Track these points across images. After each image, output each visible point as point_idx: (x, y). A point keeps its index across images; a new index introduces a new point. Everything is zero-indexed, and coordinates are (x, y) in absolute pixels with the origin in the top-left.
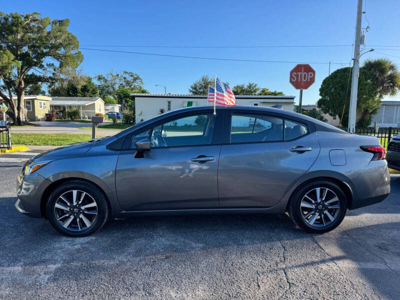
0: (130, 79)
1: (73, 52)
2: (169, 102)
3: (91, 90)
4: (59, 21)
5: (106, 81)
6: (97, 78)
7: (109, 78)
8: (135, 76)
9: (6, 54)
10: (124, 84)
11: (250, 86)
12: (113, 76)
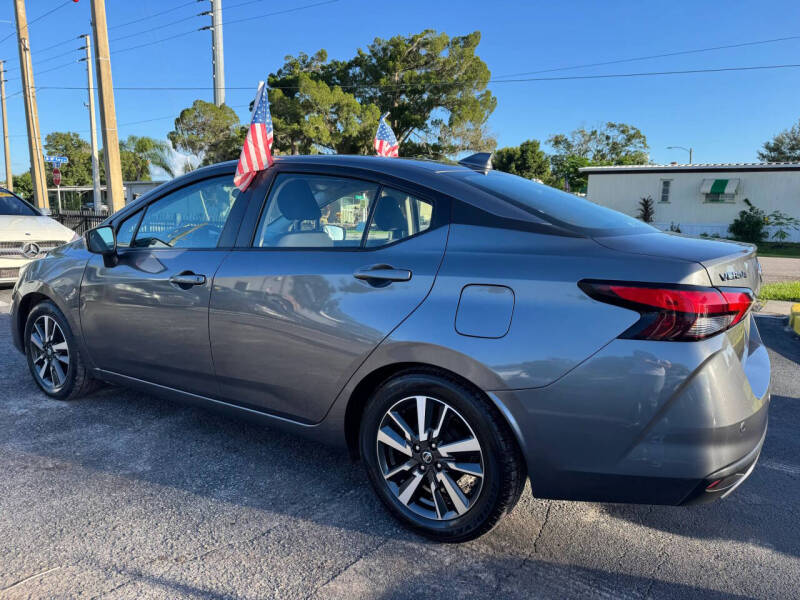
0: (620, 138)
1: (476, 94)
2: (666, 184)
3: (535, 166)
4: (463, 38)
5: (569, 146)
6: (552, 143)
7: (576, 141)
8: (632, 132)
9: (370, 110)
10: (606, 150)
12: (584, 136)
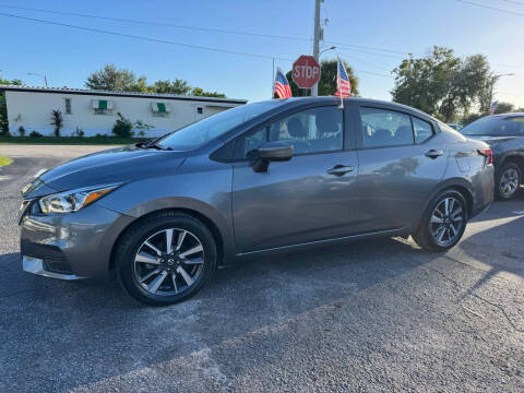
2: (68, 101)
11: (177, 83)
